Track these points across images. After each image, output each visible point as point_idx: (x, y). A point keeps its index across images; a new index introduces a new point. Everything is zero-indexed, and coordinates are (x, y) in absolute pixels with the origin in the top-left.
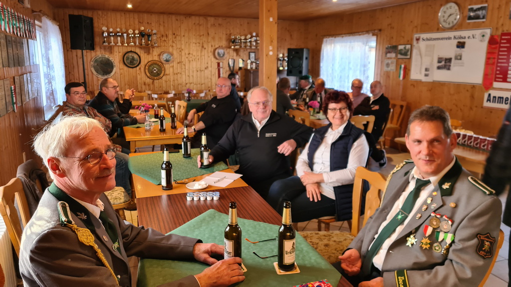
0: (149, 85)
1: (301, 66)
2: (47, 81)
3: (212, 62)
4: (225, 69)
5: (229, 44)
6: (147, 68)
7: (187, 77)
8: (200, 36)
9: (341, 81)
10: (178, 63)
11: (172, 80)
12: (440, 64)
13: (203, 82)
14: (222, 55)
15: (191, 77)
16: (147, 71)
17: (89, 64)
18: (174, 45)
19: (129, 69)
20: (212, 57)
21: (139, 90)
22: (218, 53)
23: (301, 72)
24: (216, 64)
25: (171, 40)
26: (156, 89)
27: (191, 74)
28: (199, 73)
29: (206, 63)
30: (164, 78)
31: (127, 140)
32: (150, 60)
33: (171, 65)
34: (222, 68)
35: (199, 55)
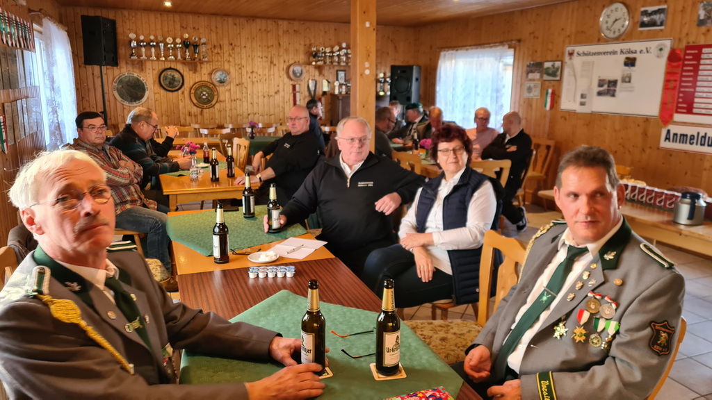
0: (195, 116)
1: (409, 90)
2: (50, 110)
3: (284, 84)
4: (303, 95)
5: (309, 59)
6: (193, 91)
7: (250, 106)
8: (268, 47)
9: (464, 112)
10: (238, 85)
11: (228, 109)
12: (601, 89)
13: (272, 112)
14: (298, 74)
15: (255, 105)
16: (192, 96)
17: (110, 85)
18: (231, 59)
19: (168, 93)
20: (285, 76)
21: (182, 122)
22: (294, 72)
23: (409, 99)
24: (291, 87)
25: (228, 52)
26: (206, 122)
27: (255, 101)
28: (266, 99)
29: (276, 86)
30: (217, 106)
31: (164, 194)
32: (197, 81)
33: (227, 88)
34: (299, 92)
35: (267, 75)
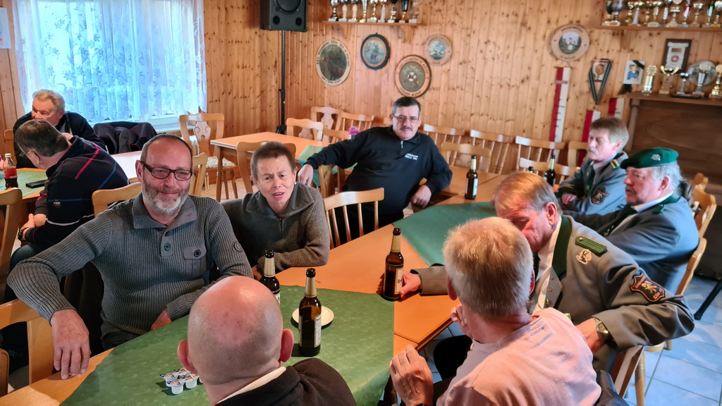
3: (541, 66)
5: (598, 15)
6: (398, 70)
7: (475, 100)
10: (461, 64)
11: (441, 103)
15: (484, 100)
16: (397, 76)
18: (457, 20)
19: (370, 70)
20: (545, 51)
22: (562, 42)
24: (555, 70)
25: (453, 8)
27: (485, 93)
29: (525, 67)
32: (406, 55)
33: (446, 67)
34: (566, 82)
35: (512, 46)
